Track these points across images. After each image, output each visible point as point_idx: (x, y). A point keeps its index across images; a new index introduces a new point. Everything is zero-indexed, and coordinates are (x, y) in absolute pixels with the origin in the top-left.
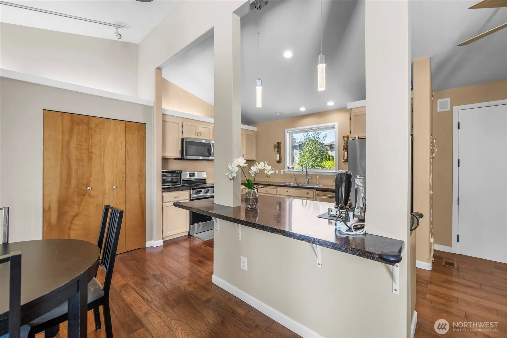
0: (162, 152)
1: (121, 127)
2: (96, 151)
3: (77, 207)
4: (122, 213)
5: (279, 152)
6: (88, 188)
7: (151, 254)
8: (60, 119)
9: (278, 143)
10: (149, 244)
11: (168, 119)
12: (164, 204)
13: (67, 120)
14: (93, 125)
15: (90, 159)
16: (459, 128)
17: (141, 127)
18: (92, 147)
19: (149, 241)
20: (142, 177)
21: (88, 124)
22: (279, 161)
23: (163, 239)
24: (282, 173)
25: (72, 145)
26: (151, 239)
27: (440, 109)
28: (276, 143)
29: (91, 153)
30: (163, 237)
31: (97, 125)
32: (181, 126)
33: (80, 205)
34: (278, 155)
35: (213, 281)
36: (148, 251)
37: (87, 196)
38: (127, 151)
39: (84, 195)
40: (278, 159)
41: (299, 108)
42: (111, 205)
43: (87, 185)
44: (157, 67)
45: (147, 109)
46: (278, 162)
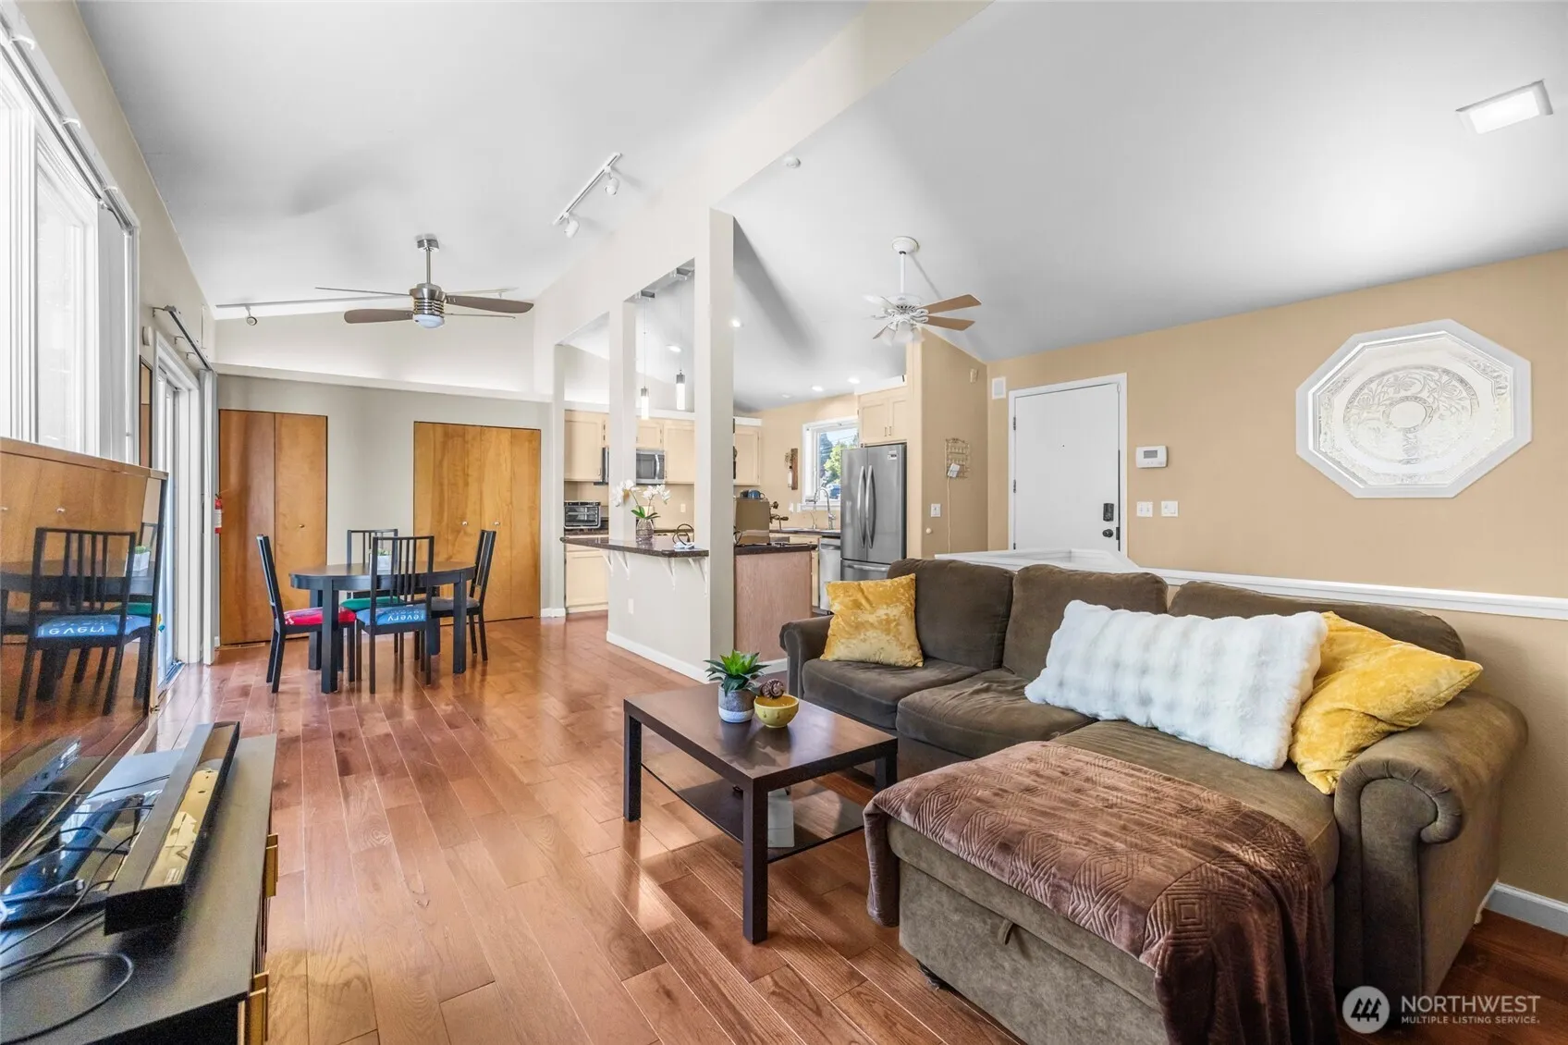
0: (565, 472)
1: (506, 437)
2: (473, 472)
3: (450, 547)
4: (495, 533)
5: (793, 468)
6: (464, 523)
7: (549, 628)
8: (431, 432)
9: (792, 450)
10: (544, 613)
11: (578, 417)
12: (567, 554)
13: (439, 430)
14: (469, 437)
15: (466, 484)
16: (1015, 428)
17: (534, 435)
18: (468, 467)
19: (544, 608)
20: (535, 510)
21: (463, 436)
22: (794, 487)
23: (566, 609)
24: (799, 510)
25: (445, 464)
26: (547, 606)
27: (996, 394)
28: (789, 451)
29: (468, 475)
30: (567, 605)
31: (474, 439)
32: (601, 427)
33: (454, 545)
34: (790, 475)
35: (608, 639)
36: (543, 623)
37: (462, 533)
38: (513, 473)
39: (459, 532)
40: (790, 482)
41: (811, 386)
42: (487, 529)
43: (463, 519)
44: (556, 343)
45: (542, 407)
46: (793, 489)
